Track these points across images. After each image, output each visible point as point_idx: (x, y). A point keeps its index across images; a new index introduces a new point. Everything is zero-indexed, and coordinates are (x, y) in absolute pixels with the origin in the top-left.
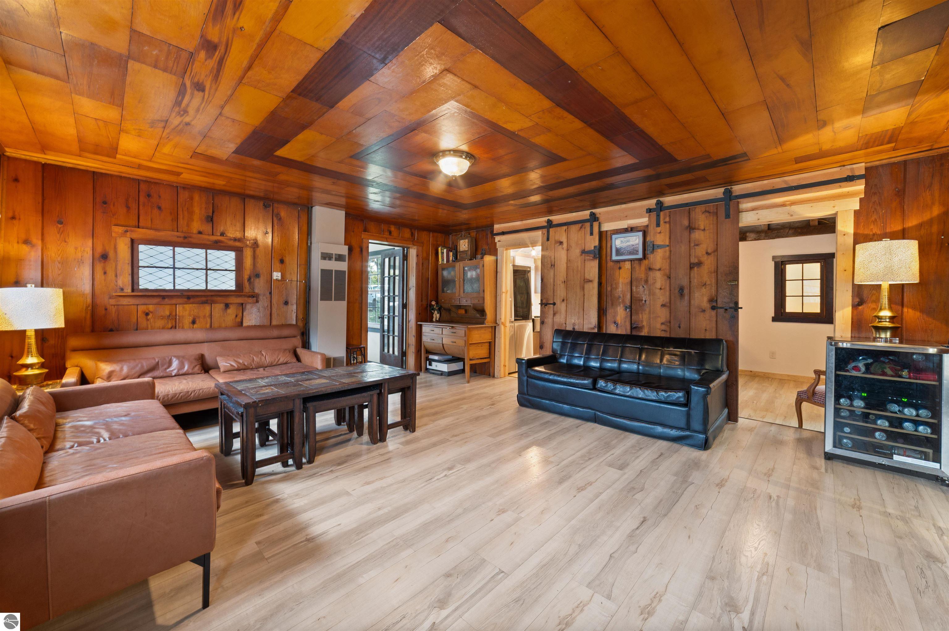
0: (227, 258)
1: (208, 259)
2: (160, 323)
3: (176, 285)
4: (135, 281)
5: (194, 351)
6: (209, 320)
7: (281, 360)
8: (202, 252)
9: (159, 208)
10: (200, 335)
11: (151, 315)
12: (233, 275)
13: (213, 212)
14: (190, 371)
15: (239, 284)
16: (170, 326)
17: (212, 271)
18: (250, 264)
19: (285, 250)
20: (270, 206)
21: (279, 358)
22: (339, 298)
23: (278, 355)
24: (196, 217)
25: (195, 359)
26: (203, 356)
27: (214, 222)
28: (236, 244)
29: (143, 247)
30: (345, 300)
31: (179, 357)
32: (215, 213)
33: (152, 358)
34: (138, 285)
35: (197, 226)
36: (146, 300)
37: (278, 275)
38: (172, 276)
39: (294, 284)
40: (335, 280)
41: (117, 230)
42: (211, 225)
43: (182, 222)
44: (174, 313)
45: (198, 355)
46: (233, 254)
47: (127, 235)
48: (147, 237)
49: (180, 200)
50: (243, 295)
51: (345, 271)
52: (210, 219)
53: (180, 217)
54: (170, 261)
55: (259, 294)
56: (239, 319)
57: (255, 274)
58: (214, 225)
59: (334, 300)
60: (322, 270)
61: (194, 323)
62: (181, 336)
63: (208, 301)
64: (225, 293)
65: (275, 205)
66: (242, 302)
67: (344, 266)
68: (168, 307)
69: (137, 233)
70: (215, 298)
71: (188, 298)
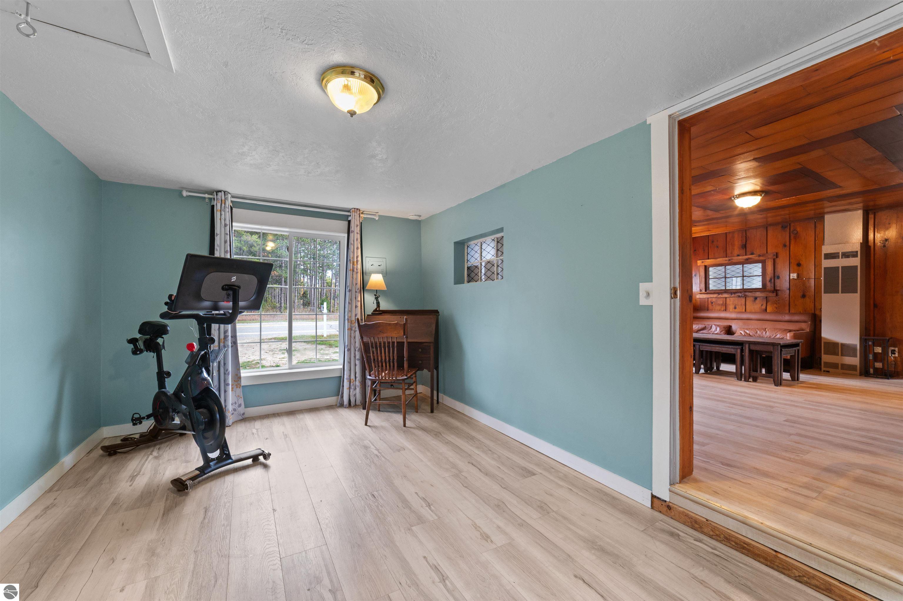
1: (744, 270)
2: (718, 308)
3: (726, 287)
4: (707, 286)
5: (725, 323)
6: (744, 307)
8: (740, 266)
9: (718, 247)
10: (733, 316)
11: (714, 303)
12: (760, 279)
15: (764, 284)
16: (723, 309)
17: (747, 277)
18: (770, 270)
19: (802, 256)
20: (786, 227)
21: (776, 334)
24: (736, 248)
25: (724, 328)
26: (730, 327)
27: (747, 247)
28: (761, 258)
29: (711, 269)
30: (857, 293)
31: (718, 326)
32: (747, 242)
33: (705, 324)
34: (709, 288)
35: (736, 252)
36: (712, 296)
37: (794, 276)
38: (724, 282)
39: (812, 282)
40: (842, 275)
41: (699, 262)
42: (745, 250)
43: (729, 252)
44: (725, 303)
45: (727, 326)
46: (760, 265)
47: (703, 264)
48: (712, 263)
49: (728, 240)
50: (767, 291)
51: (857, 266)
52: (744, 246)
53: (728, 249)
54: (724, 274)
55: (779, 290)
56: (764, 307)
57: (775, 277)
58: (747, 249)
59: (842, 293)
60: (825, 268)
61: (735, 308)
62: (723, 315)
63: (743, 296)
64: (755, 290)
65: (792, 224)
66: (765, 296)
67: (856, 262)
68: (722, 299)
69: (708, 262)
70: (747, 294)
71: (731, 294)
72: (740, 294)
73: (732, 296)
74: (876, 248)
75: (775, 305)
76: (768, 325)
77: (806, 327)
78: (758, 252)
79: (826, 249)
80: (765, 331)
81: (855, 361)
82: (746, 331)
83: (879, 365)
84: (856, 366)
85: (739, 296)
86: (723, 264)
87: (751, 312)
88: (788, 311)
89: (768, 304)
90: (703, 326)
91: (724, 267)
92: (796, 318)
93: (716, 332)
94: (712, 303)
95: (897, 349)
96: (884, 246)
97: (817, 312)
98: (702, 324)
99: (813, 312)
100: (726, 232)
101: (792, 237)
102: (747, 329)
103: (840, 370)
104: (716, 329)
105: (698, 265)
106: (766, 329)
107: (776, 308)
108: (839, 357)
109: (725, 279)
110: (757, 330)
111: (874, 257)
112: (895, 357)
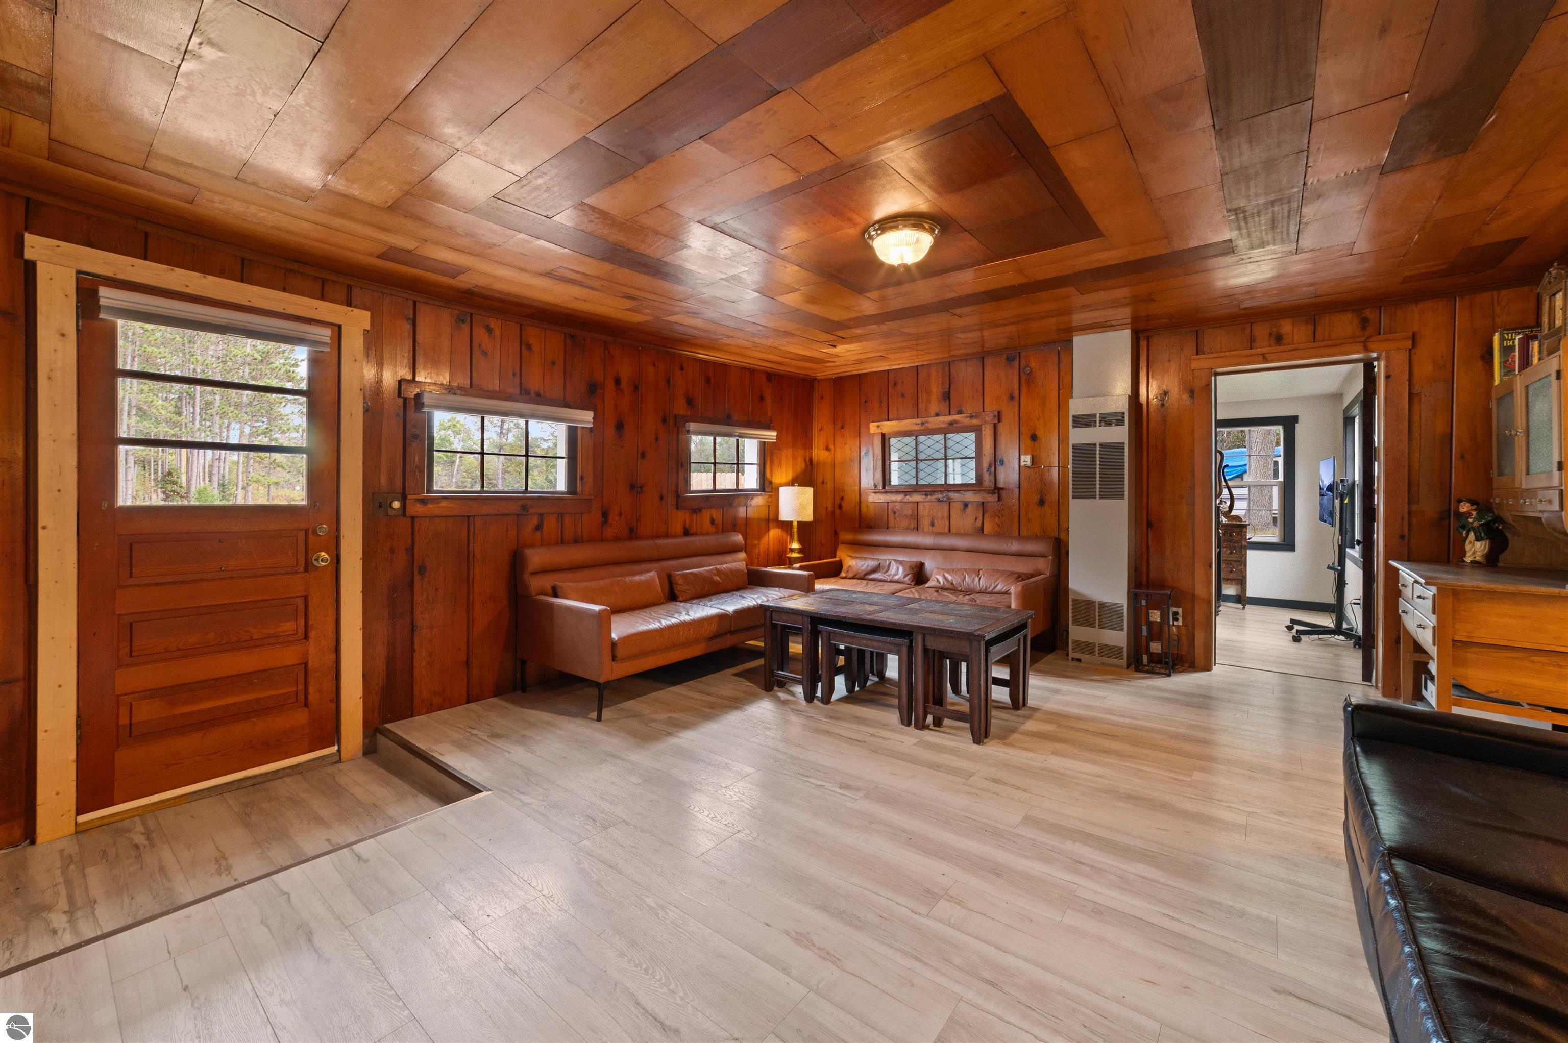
0: (966, 442)
1: (947, 445)
2: (904, 523)
3: (919, 479)
4: (887, 476)
5: (914, 558)
6: (947, 522)
7: (999, 588)
8: (940, 437)
9: (903, 395)
10: (928, 540)
11: (897, 513)
12: (973, 464)
13: (950, 386)
14: (902, 580)
15: (979, 477)
16: (912, 526)
18: (989, 446)
19: (1038, 420)
20: (1013, 359)
22: (1111, 492)
23: (998, 578)
24: (933, 397)
25: (911, 567)
26: (922, 565)
27: (951, 398)
28: (975, 422)
29: (893, 441)
30: (1123, 498)
31: (901, 562)
32: (951, 388)
33: (878, 559)
34: (890, 482)
35: (934, 407)
36: (894, 497)
37: (1026, 460)
38: (915, 470)
39: (1055, 472)
40: (1100, 462)
41: (873, 427)
42: (948, 403)
43: (922, 406)
44: (916, 512)
45: (917, 562)
46: (972, 436)
47: (880, 431)
48: (896, 429)
49: (920, 381)
50: (983, 490)
51: (1123, 443)
52: (947, 397)
53: (920, 400)
54: (913, 453)
55: (1002, 489)
56: (979, 523)
57: (996, 462)
58: (951, 401)
59: (1100, 498)
60: (1074, 445)
61: (933, 525)
62: (910, 539)
63: (945, 499)
64: (965, 489)
65: (1023, 354)
66: (981, 500)
67: (1120, 434)
68: (911, 504)
69: (888, 426)
70: (951, 495)
71: (926, 495)
72: (940, 496)
73: (927, 500)
74: (1151, 409)
75: (997, 520)
76: (983, 563)
77: (1044, 566)
78: (969, 409)
79: (1077, 406)
80: (978, 576)
81: (1118, 638)
82: (947, 575)
83: (1156, 647)
84: (1122, 648)
85: (939, 500)
86: (914, 431)
87: (959, 535)
88: (1016, 533)
89: (986, 516)
90: (872, 564)
91: (914, 438)
92: (1030, 547)
93: (897, 577)
94: (895, 513)
95: (1180, 611)
96: (1163, 405)
97: (1062, 536)
98: (873, 559)
99: (1056, 535)
100: (916, 364)
101: (1023, 380)
102: (948, 571)
103: (1096, 658)
104: (898, 569)
105: (872, 431)
106: (981, 572)
107: (999, 526)
108: (1097, 630)
109: (917, 464)
110: (965, 573)
111: (1148, 426)
112: (1178, 626)
